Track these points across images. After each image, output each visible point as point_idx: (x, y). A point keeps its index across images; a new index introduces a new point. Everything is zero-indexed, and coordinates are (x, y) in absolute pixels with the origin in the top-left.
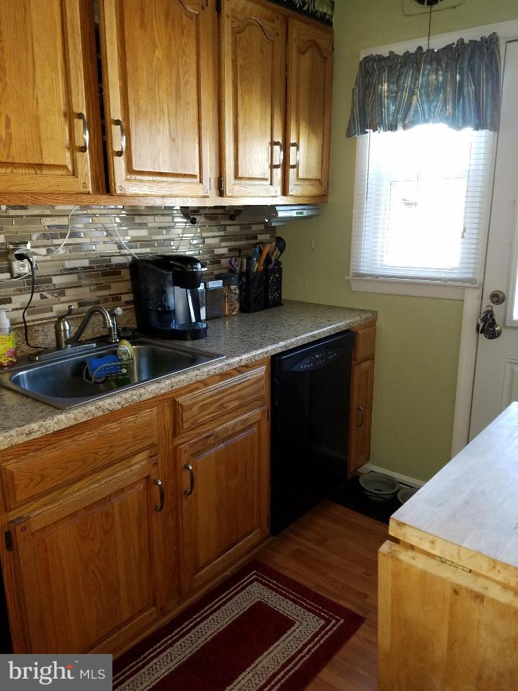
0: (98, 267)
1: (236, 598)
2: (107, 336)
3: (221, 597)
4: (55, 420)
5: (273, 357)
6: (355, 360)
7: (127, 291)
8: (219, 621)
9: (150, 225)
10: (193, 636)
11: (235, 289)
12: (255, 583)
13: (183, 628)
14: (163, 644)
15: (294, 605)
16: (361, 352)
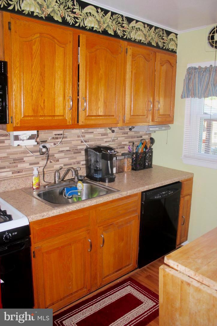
0: (72, 150)
1: (120, 291)
2: (74, 178)
3: (114, 290)
4: (52, 212)
5: (142, 192)
6: (182, 195)
7: (83, 160)
8: (112, 299)
9: (94, 133)
10: (101, 303)
11: (130, 160)
12: (129, 286)
13: (98, 299)
14: (89, 304)
15: (144, 296)
16: (184, 191)
